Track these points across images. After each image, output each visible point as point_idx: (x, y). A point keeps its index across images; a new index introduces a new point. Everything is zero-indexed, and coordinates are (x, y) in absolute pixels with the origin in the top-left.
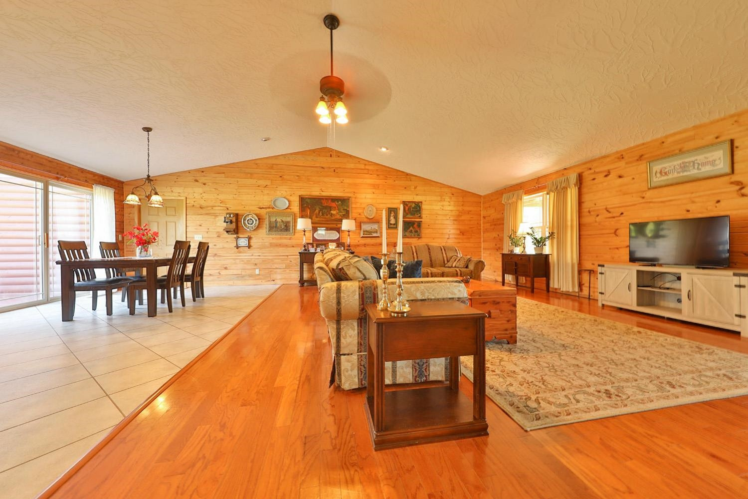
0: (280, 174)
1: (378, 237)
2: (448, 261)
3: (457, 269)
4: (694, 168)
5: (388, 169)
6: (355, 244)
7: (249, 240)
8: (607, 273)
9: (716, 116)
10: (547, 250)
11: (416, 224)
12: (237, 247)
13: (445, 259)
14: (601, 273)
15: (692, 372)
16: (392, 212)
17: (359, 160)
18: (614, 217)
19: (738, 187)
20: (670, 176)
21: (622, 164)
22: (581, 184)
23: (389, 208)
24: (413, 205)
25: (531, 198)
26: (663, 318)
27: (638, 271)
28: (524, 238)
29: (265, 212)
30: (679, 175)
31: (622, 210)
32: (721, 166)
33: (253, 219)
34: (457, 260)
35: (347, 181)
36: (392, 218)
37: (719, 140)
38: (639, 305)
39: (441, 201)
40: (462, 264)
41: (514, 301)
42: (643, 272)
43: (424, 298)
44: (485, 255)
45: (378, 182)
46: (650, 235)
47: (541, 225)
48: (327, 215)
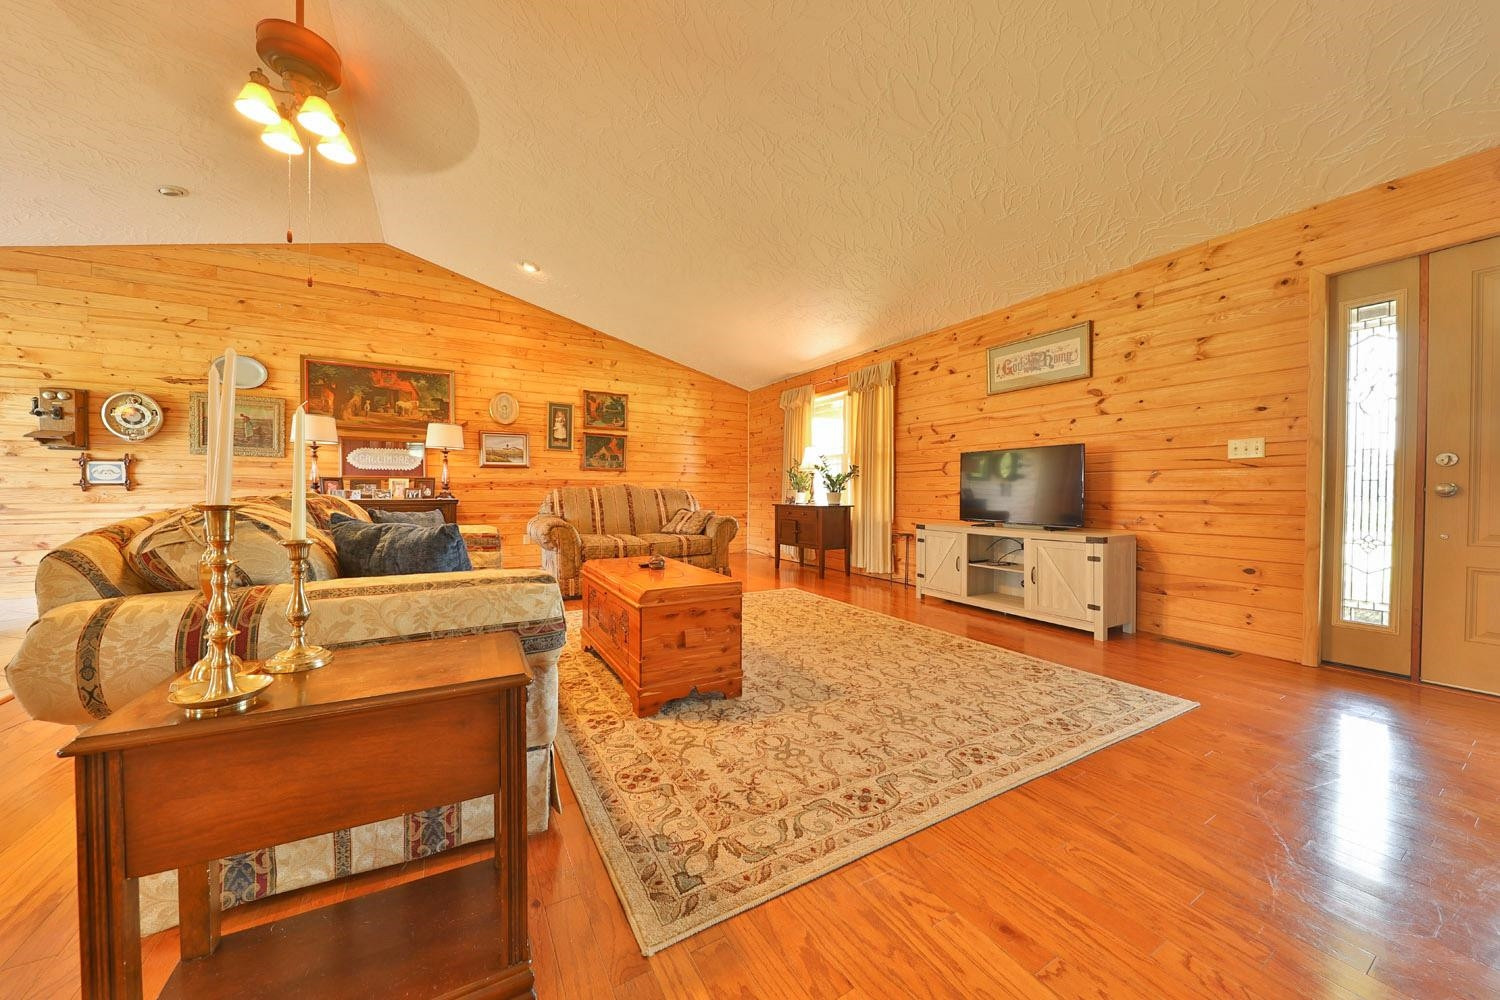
0: (242, 295)
1: (525, 467)
2: (669, 521)
3: (682, 537)
4: (1045, 365)
5: (548, 316)
6: (463, 481)
7: (128, 468)
8: (929, 540)
9: (1074, 281)
10: (847, 498)
11: (614, 441)
12: (85, 485)
13: (664, 516)
14: (921, 540)
15: (1016, 722)
16: (560, 414)
17: (474, 288)
18: (942, 442)
19: (1097, 399)
20: (1016, 375)
21: (954, 349)
22: (898, 380)
23: (551, 404)
24: (609, 401)
25: (828, 401)
26: (1002, 614)
27: (969, 535)
28: (813, 474)
29: (187, 392)
30: (1027, 374)
31: (953, 430)
32: (1077, 363)
33: (143, 409)
34: (685, 519)
35: (443, 332)
36: (558, 426)
37: (1076, 321)
38: (970, 594)
39: (669, 396)
40: (693, 526)
41: (738, 607)
42: (977, 536)
43: (421, 631)
44: (752, 507)
45: (524, 342)
46: (1005, 476)
47: (842, 452)
48: (386, 411)
